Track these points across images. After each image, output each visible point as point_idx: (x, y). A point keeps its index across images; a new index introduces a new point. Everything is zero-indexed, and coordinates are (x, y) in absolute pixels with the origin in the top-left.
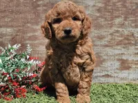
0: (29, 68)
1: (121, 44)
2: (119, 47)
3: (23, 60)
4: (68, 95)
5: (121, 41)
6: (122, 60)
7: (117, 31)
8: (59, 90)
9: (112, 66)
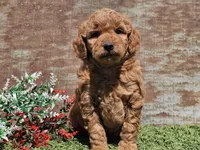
0: (53, 106)
1: (182, 70)
2: (180, 74)
4: (106, 143)
5: (182, 65)
6: (184, 91)
7: (177, 51)
9: (170, 100)
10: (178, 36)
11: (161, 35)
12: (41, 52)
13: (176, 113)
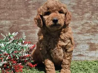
0: (25, 50)
1: (90, 32)
2: (88, 34)
3: (20, 44)
5: (89, 30)
7: (87, 23)
8: (48, 66)
10: (87, 15)
11: (78, 15)
12: (15, 22)
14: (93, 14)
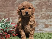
1: (45, 18)
3: (9, 24)
4: (25, 37)
6: (45, 24)
7: (44, 13)
8: (22, 35)
9: (42, 26)
10: (44, 10)
11: (39, 9)
12: (7, 13)
13: (43, 30)
14: (46, 9)
